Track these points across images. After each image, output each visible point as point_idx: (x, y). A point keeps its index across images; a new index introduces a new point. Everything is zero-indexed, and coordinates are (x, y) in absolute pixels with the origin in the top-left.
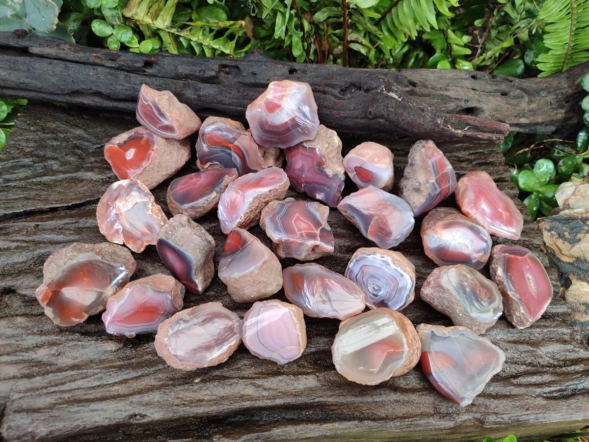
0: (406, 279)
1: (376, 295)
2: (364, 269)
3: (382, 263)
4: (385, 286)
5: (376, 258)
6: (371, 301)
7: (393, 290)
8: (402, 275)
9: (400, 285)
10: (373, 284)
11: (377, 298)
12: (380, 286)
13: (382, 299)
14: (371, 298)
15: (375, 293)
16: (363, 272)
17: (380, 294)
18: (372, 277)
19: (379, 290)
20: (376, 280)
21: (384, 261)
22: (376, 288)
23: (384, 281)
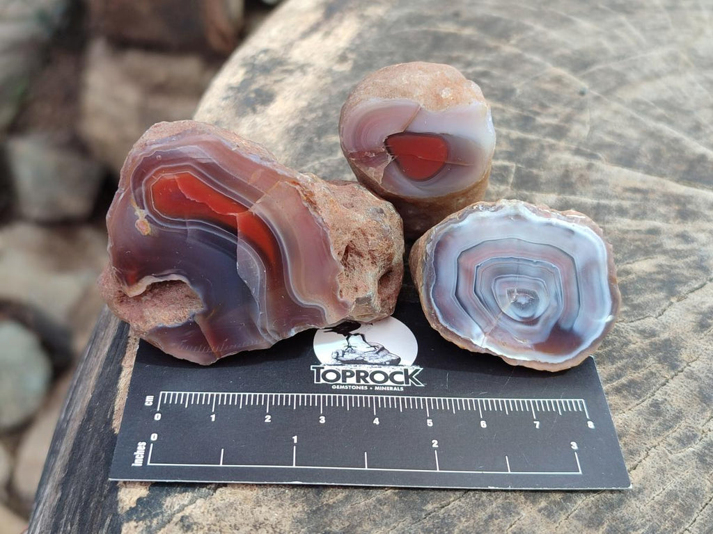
0: (585, 239)
1: (531, 321)
2: (467, 263)
3: (507, 222)
4: (541, 282)
5: (483, 219)
6: (527, 343)
7: (567, 283)
8: (572, 232)
9: (579, 261)
10: (510, 293)
11: (537, 327)
12: (532, 289)
13: (552, 323)
14: (524, 335)
15: (527, 314)
16: (469, 273)
17: (540, 309)
18: (499, 273)
19: (534, 300)
20: (512, 278)
21: (507, 217)
22: (523, 301)
23: (532, 270)
